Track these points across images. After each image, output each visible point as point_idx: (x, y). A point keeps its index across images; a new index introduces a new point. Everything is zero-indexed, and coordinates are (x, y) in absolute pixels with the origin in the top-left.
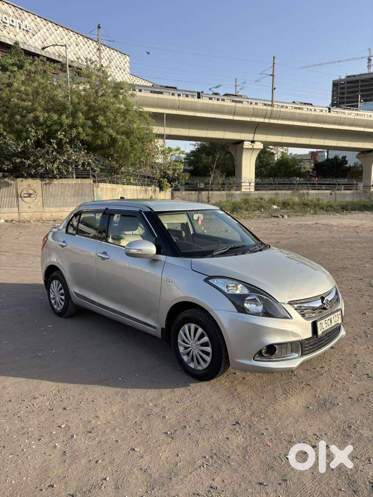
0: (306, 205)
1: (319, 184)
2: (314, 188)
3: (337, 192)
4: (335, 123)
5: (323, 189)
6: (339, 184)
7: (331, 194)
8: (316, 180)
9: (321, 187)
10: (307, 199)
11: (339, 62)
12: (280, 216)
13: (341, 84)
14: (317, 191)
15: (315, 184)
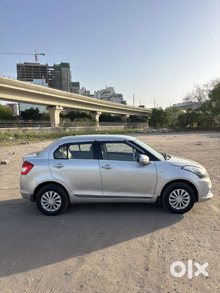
0: (28, 136)
1: (33, 124)
2: (30, 126)
3: (43, 128)
4: (35, 90)
5: (35, 127)
6: (43, 124)
7: (40, 129)
8: (20, 121)
9: (34, 125)
10: (28, 133)
11: (19, 54)
12: (27, 143)
13: (22, 67)
14: (32, 128)
15: (30, 124)
